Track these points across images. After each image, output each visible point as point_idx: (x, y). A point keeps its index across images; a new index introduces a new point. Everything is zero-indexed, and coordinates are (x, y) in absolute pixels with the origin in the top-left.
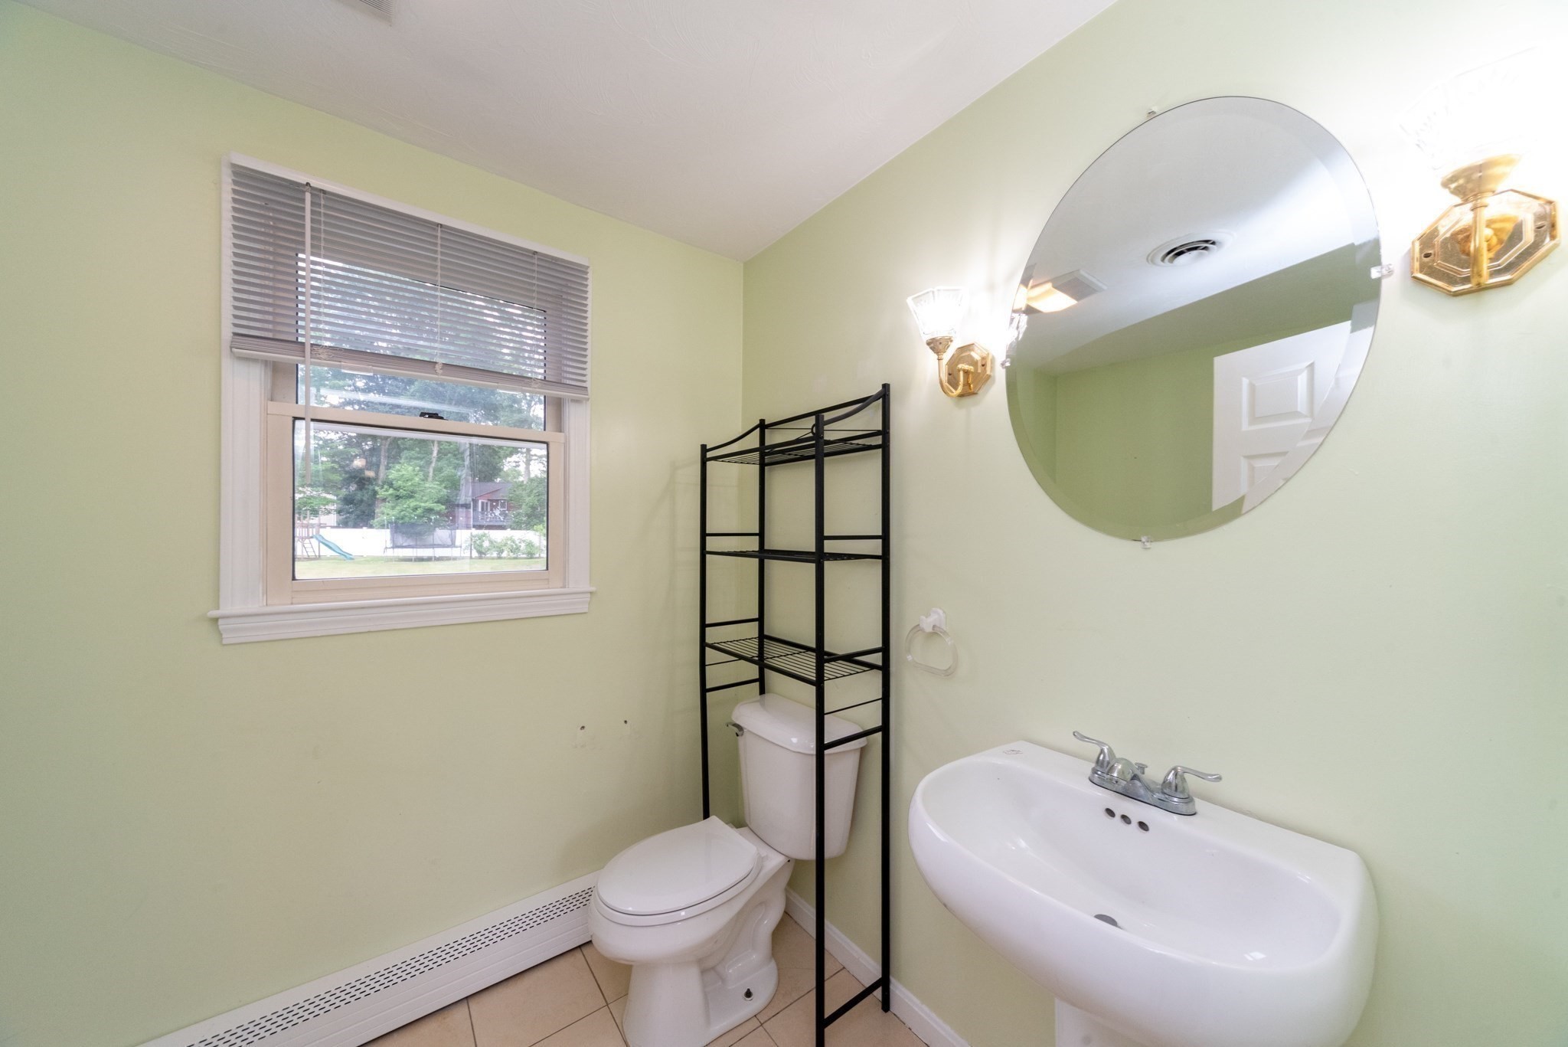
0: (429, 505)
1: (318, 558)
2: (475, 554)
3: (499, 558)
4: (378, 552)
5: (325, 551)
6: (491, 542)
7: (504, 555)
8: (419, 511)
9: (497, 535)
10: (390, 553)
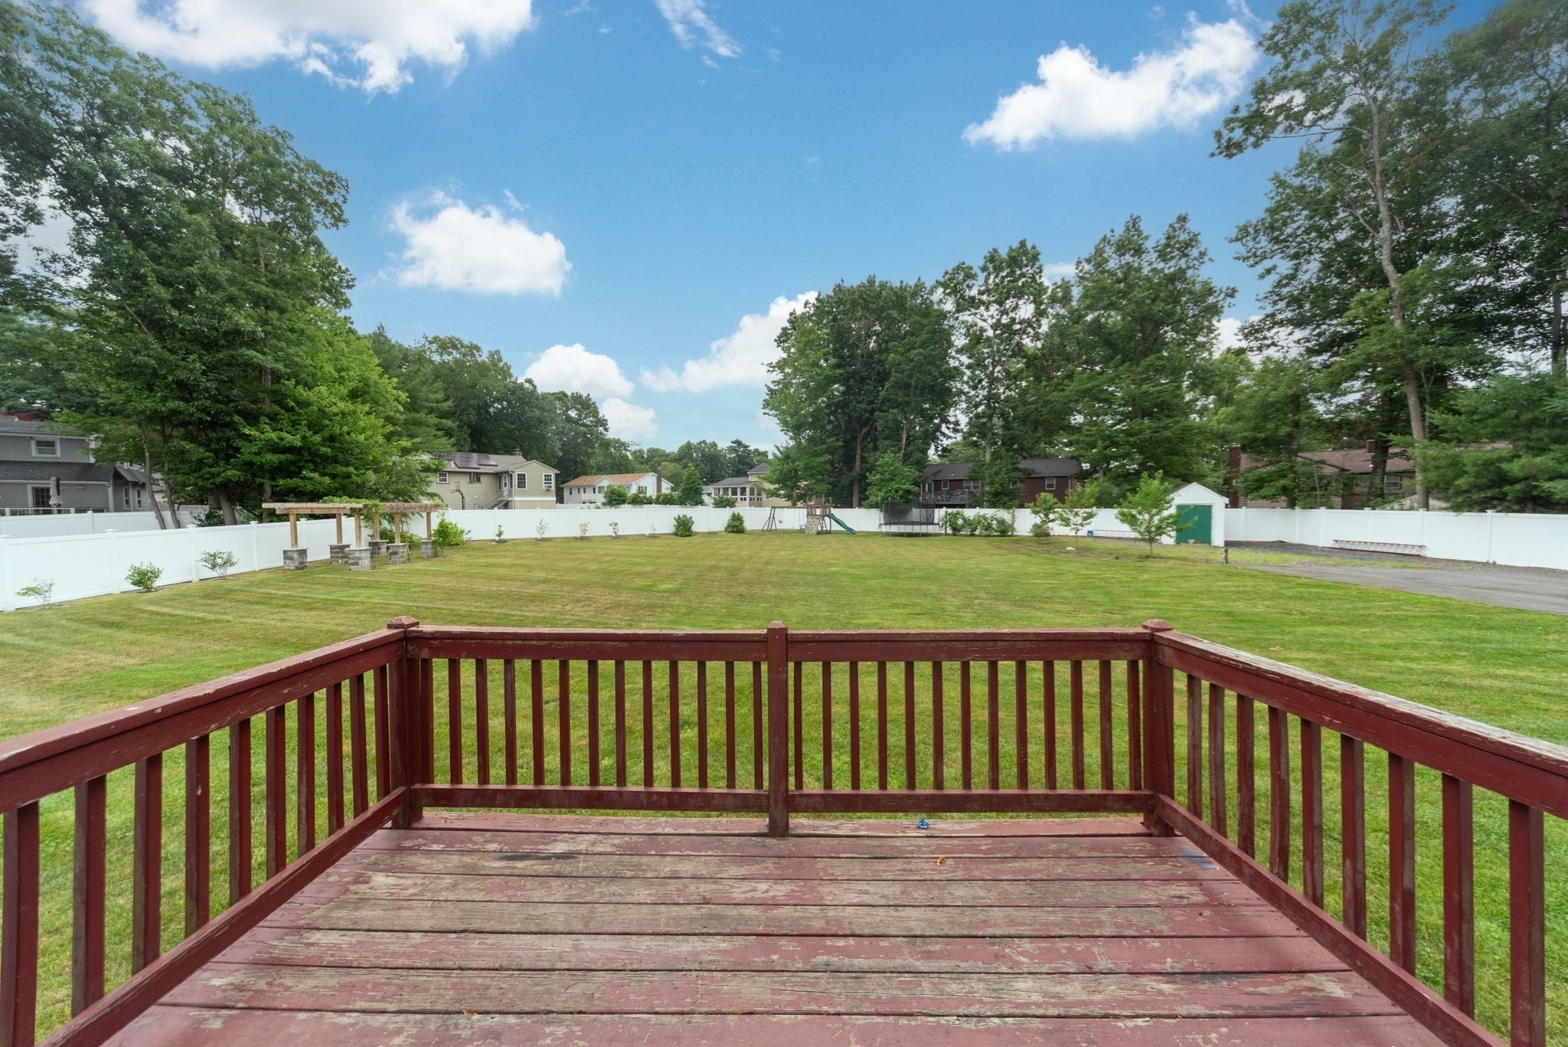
0: (907, 486)
1: (829, 532)
2: (949, 531)
3: (973, 535)
4: (875, 529)
5: (836, 527)
6: (964, 519)
7: (977, 532)
8: (901, 493)
9: (970, 513)
10: (885, 529)
